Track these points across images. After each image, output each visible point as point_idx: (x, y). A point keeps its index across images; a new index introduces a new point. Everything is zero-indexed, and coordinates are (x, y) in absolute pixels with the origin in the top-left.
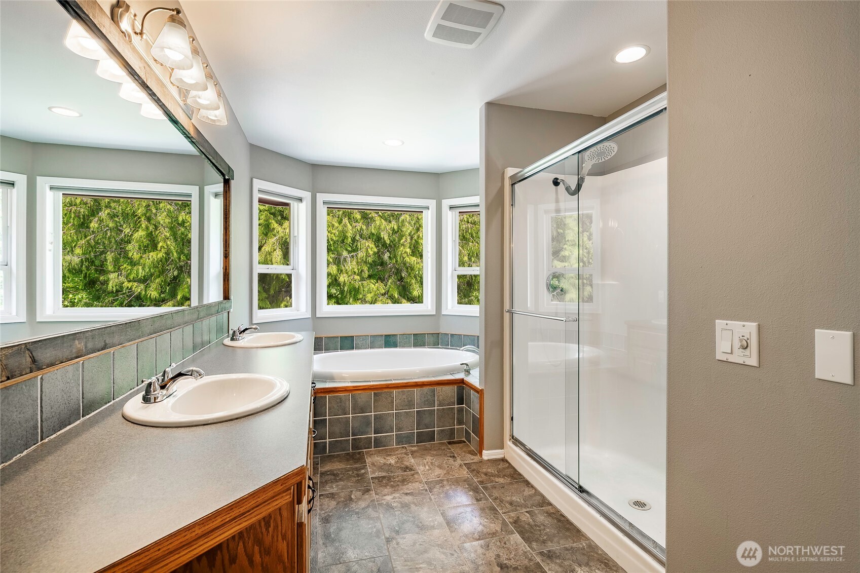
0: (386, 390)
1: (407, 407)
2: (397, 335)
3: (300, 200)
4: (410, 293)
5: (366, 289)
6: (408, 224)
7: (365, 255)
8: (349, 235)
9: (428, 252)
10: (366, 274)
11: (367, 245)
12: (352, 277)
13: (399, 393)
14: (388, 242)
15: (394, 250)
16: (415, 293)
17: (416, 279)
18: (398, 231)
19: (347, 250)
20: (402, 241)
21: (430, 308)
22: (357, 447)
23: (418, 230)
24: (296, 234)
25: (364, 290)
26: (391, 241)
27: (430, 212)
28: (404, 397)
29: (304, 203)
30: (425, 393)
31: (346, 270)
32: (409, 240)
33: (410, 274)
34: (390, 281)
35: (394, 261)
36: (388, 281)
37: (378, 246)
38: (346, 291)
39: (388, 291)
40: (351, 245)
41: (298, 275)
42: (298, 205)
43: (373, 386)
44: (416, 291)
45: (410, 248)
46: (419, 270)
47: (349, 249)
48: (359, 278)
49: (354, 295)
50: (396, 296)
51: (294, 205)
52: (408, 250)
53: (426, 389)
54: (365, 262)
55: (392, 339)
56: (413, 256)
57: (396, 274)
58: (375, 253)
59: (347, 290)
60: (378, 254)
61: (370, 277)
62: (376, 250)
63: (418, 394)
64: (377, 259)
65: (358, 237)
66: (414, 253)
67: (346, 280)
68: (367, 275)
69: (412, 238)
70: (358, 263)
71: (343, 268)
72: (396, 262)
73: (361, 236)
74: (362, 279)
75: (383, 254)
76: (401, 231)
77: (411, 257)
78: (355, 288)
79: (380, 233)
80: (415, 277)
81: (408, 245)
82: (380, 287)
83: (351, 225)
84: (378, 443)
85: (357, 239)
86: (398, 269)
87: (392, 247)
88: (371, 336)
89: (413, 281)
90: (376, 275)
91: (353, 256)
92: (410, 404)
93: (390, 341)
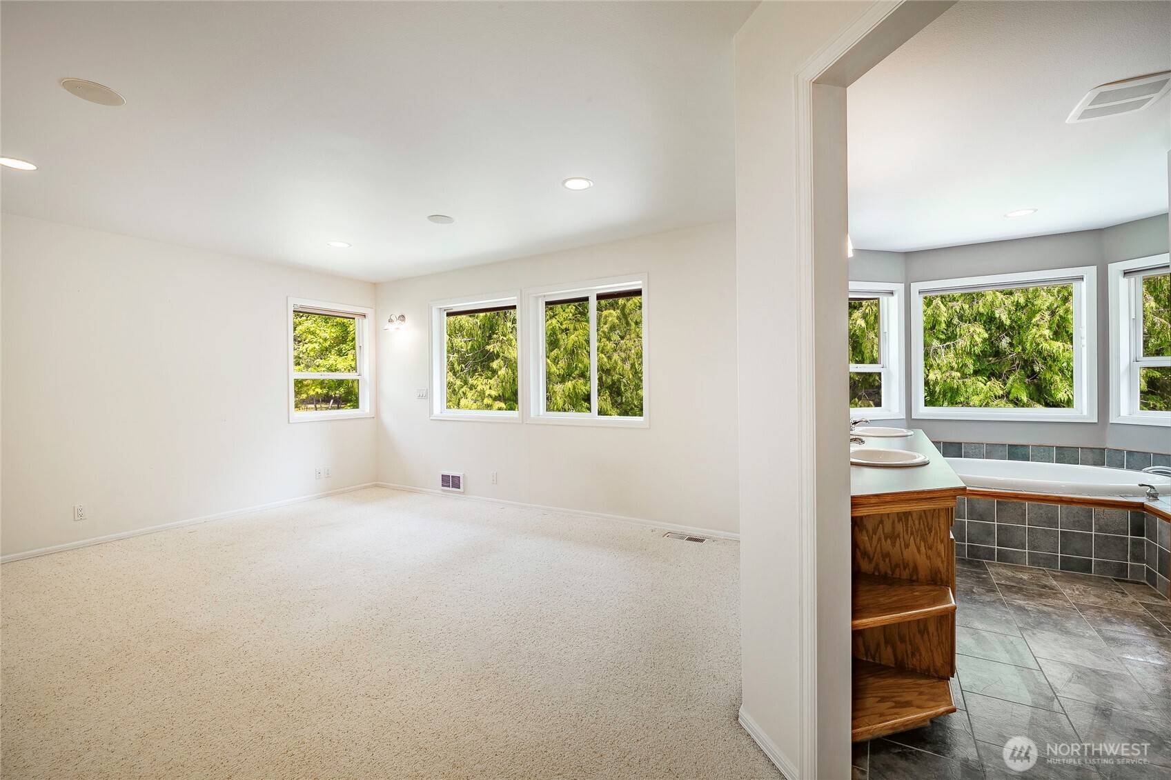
0: (1015, 500)
1: (1044, 524)
2: (1028, 446)
3: (892, 293)
4: (1051, 396)
5: (970, 390)
6: (1044, 294)
7: (968, 343)
8: (943, 319)
9: (1081, 337)
10: (971, 369)
11: (971, 330)
12: (948, 374)
13: (1033, 506)
14: (1008, 322)
15: (1019, 333)
16: (1061, 395)
17: (1063, 374)
18: (1027, 305)
19: (938, 338)
20: (1034, 320)
21: (1085, 413)
22: (974, 555)
23: (1066, 300)
24: (886, 330)
25: (967, 391)
26: (1013, 321)
27: (1084, 284)
28: (1041, 511)
29: (896, 296)
30: (1075, 512)
31: (938, 365)
32: (1047, 317)
33: (1051, 366)
34: (1011, 378)
35: (1019, 349)
36: (1008, 378)
37: (990, 329)
38: (938, 391)
39: (1009, 393)
40: (945, 331)
41: (889, 373)
42: (888, 299)
43: (996, 493)
44: (1063, 393)
45: (1050, 328)
46: (1069, 360)
47: (943, 337)
48: (959, 374)
49: (951, 397)
50: (1025, 399)
51: (884, 300)
52: (1047, 333)
53: (1076, 508)
54: (969, 354)
55: (1019, 451)
56: (1057, 340)
57: (1023, 368)
58: (985, 340)
59: (940, 393)
60: (990, 341)
61: (976, 373)
62: (986, 336)
63: (1063, 511)
64: (988, 347)
65: (956, 321)
66: (1057, 335)
67: (939, 379)
68: (972, 371)
69: (1053, 313)
70: (956, 355)
71: (934, 362)
72: (1022, 350)
73: (961, 318)
74: (964, 376)
75: (1000, 340)
76: (1033, 305)
77: (1052, 342)
78: (951, 389)
79: (993, 312)
80: (1061, 370)
81: (1047, 325)
82: (996, 387)
83: (945, 306)
84: (1003, 557)
85: (955, 322)
86: (1025, 361)
87: (1015, 330)
88: (987, 444)
89: (1057, 378)
90: (987, 370)
91: (948, 347)
92: (1052, 521)
93: (1016, 452)
